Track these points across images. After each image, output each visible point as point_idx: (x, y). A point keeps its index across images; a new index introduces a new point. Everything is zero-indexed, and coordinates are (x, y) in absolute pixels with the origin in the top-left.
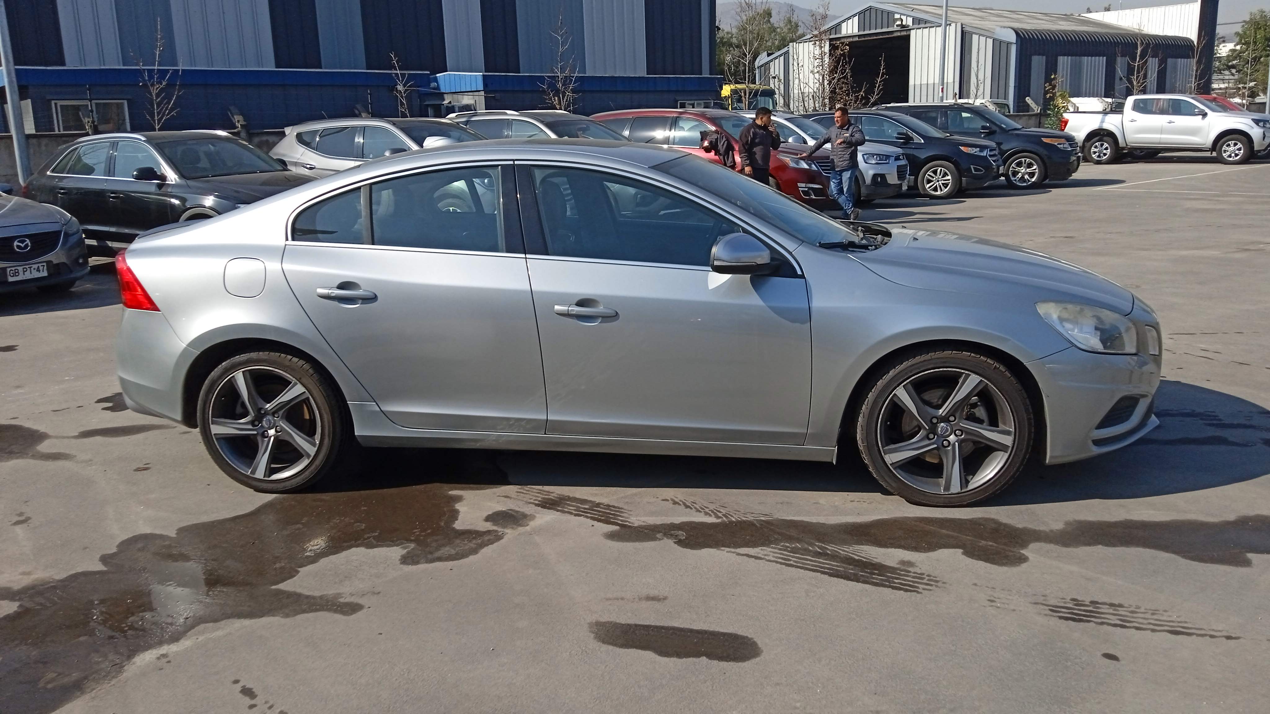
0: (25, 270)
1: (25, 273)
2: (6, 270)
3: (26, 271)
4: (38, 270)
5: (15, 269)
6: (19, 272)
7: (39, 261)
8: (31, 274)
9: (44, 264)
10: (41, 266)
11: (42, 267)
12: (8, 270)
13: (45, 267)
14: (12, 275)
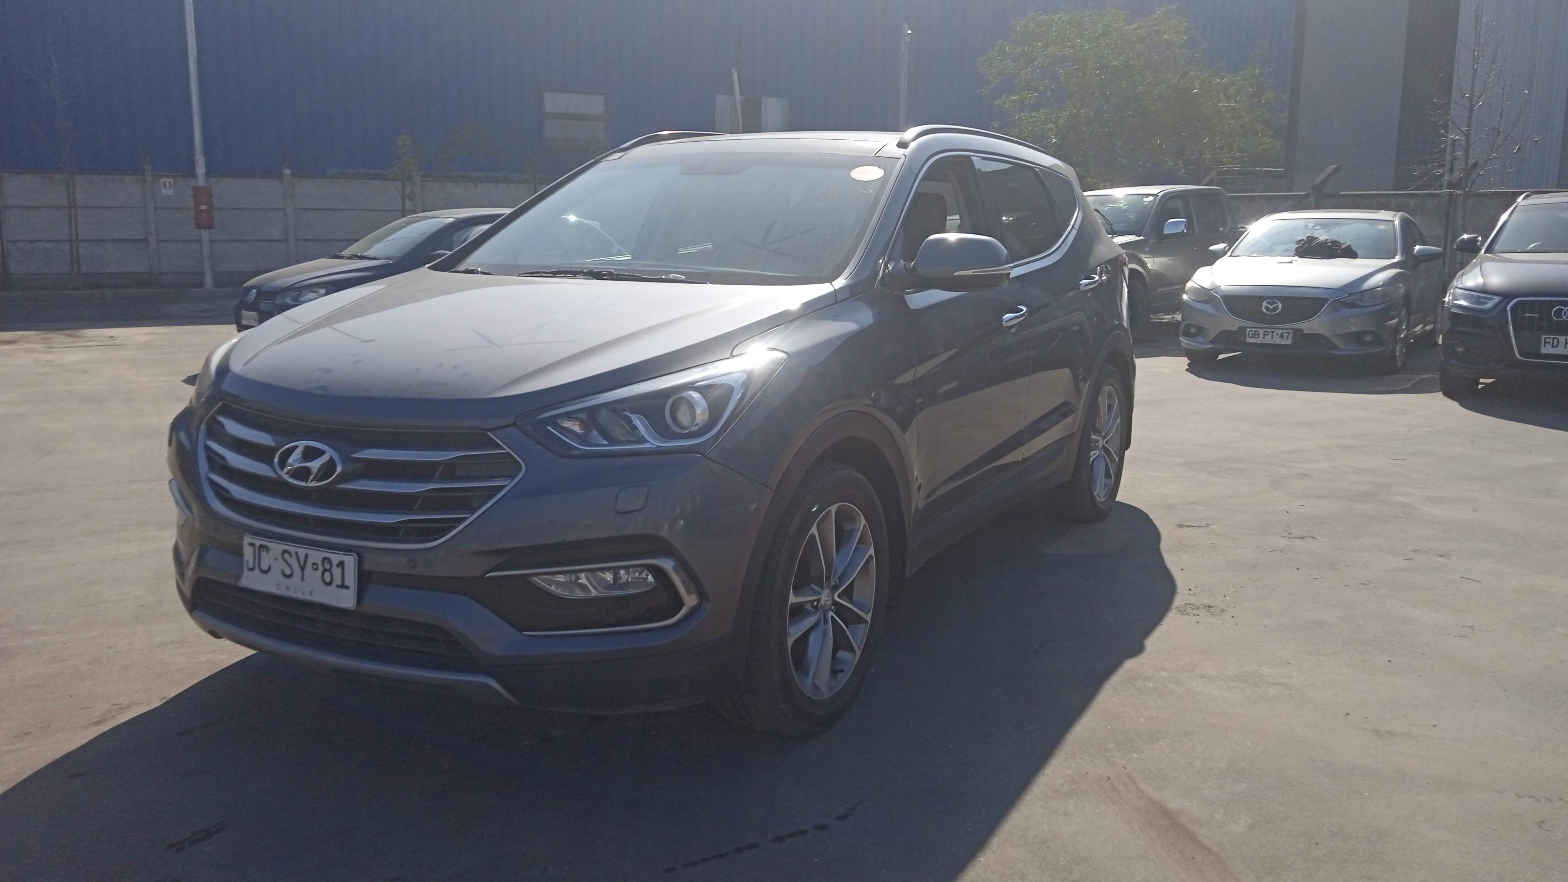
0: (1266, 333)
1: (1266, 336)
2: (1246, 330)
3: (1267, 335)
4: (1282, 336)
5: (1255, 331)
6: (1259, 334)
7: (1287, 327)
8: (1272, 338)
9: (1288, 331)
10: (1286, 332)
11: (1287, 334)
12: (1248, 330)
13: (1291, 336)
14: (1251, 336)
